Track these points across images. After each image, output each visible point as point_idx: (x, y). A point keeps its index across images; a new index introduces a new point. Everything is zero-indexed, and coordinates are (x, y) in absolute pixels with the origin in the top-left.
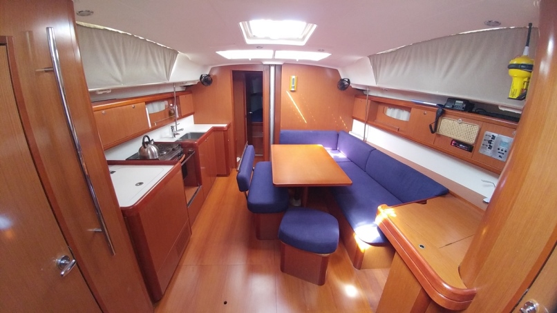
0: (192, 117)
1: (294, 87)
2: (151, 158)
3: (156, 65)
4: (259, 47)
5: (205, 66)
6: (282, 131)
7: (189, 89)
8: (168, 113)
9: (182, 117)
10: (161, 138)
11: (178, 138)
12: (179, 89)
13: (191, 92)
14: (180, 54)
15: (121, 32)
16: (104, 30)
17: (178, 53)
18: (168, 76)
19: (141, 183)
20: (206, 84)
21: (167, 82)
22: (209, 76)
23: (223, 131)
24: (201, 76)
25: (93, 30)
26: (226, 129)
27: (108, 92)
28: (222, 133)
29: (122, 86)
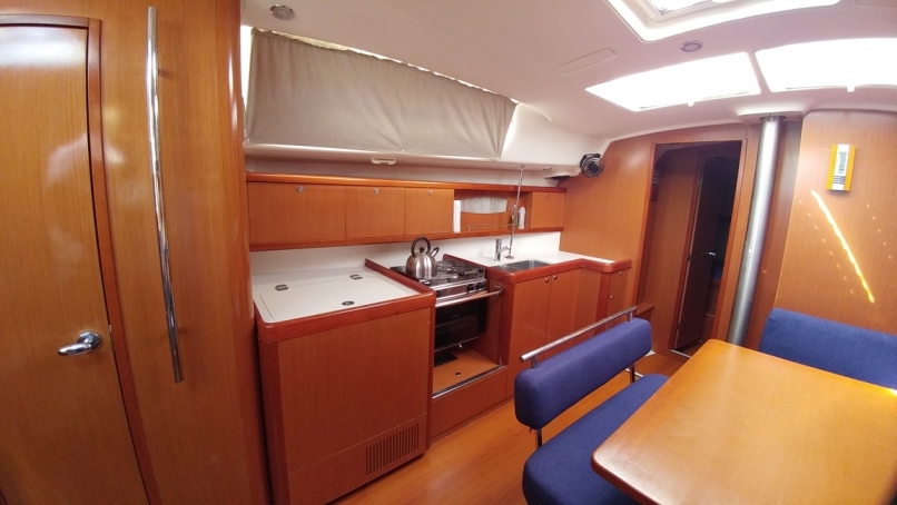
0: (557, 236)
1: (843, 180)
2: (418, 275)
3: (464, 123)
4: (691, 46)
5: (596, 138)
6: (777, 312)
7: (563, 184)
8: (507, 220)
9: (530, 230)
10: (481, 256)
11: (504, 262)
12: (542, 183)
13: (564, 190)
14: (521, 109)
15: (381, 57)
16: (348, 52)
17: (515, 105)
18: (498, 148)
19: (352, 303)
20: (590, 175)
21: (498, 159)
22: (598, 156)
23: (603, 273)
24: (585, 157)
25: (332, 53)
26: (610, 270)
27: (390, 163)
28: (599, 276)
29: (403, 152)
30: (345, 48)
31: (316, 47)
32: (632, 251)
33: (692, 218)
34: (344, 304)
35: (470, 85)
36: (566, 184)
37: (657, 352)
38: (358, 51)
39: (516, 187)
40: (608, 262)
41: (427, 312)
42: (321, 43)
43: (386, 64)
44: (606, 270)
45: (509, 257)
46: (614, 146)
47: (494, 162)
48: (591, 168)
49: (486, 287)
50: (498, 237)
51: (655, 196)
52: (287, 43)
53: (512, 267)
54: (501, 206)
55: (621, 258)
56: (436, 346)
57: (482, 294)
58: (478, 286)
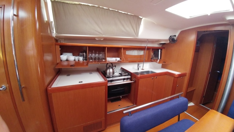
2: (108, 74)
3: (123, 26)
5: (175, 29)
10: (133, 68)
11: (140, 70)
13: (164, 48)
14: (144, 20)
15: (90, 5)
16: (79, 4)
17: (142, 19)
18: (137, 34)
19: (82, 82)
20: (172, 43)
21: (137, 38)
22: (175, 36)
23: (174, 77)
24: (171, 36)
25: (75, 5)
26: (177, 76)
27: (102, 39)
28: (173, 78)
29: (104, 36)
30: (78, 3)
31: (70, 4)
32: (187, 70)
33: (211, 59)
34: (79, 82)
35: (123, 12)
36: (164, 46)
37: (196, 104)
38: (83, 4)
39: (145, 47)
40: (177, 73)
41: (104, 87)
42: (71, 2)
43: (93, 7)
44: (175, 76)
45: (143, 69)
46: (182, 33)
47: (137, 39)
48: (172, 40)
49: (131, 79)
50: (139, 63)
51: (197, 50)
52: (61, 3)
53: (142, 73)
54: (142, 53)
55: (183, 72)
56: (108, 97)
57: (129, 82)
58: (127, 79)
